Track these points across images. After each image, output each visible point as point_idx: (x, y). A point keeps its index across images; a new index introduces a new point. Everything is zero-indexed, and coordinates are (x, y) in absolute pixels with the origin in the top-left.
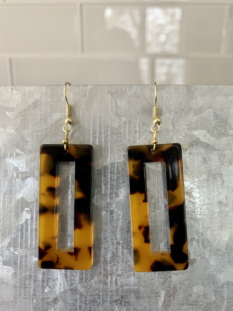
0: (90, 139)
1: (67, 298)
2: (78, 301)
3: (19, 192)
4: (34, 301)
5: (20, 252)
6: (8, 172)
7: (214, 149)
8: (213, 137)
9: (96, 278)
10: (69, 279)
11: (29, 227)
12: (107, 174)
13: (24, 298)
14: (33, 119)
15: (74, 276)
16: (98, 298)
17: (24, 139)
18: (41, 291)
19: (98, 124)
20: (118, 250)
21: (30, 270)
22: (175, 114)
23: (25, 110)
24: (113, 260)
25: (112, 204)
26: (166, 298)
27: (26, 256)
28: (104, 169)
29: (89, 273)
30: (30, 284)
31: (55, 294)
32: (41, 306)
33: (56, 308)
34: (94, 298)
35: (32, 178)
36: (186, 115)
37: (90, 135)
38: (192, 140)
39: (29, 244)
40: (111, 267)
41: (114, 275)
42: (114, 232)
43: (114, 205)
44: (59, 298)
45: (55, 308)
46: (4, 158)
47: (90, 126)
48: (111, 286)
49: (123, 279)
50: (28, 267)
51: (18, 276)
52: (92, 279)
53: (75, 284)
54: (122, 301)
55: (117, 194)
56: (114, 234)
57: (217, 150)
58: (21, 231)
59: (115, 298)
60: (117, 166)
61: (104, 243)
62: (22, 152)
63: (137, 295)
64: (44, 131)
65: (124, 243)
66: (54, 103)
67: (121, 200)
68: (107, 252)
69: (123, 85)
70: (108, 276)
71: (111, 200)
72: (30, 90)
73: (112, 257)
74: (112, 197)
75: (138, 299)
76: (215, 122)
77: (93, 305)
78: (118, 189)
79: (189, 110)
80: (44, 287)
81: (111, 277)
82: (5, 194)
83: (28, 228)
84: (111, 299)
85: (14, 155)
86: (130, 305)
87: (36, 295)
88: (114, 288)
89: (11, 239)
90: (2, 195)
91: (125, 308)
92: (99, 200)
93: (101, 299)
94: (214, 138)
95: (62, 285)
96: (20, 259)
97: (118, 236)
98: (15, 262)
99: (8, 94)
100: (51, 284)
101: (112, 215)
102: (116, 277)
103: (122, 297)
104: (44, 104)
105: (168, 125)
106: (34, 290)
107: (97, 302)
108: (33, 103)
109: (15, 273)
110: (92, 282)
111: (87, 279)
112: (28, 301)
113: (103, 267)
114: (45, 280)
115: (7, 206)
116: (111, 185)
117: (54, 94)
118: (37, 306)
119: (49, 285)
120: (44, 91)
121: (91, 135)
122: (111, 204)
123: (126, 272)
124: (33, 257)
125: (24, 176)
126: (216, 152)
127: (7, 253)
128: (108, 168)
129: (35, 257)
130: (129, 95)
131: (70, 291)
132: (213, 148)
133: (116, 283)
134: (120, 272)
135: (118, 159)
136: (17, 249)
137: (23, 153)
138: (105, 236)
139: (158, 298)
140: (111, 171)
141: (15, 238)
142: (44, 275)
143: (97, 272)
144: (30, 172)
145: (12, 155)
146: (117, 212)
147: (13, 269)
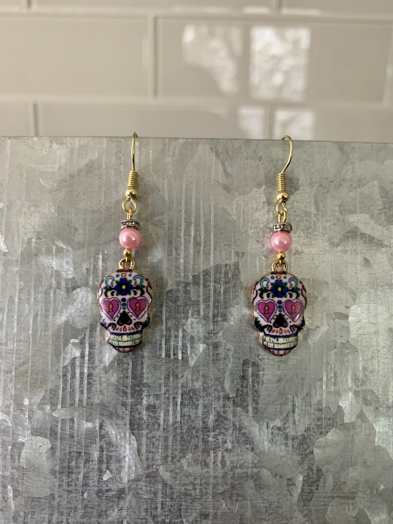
0: (181, 226)
1: (141, 489)
2: (160, 495)
3: (61, 313)
4: (85, 495)
5: (62, 414)
6: (42, 278)
7: (382, 244)
8: (380, 225)
9: (189, 456)
10: (144, 458)
11: (78, 371)
12: (208, 283)
13: (68, 491)
14: (86, 192)
15: (153, 452)
16: (193, 490)
17: (70, 225)
18: (96, 479)
19: (193, 202)
20: (227, 409)
21: (79, 443)
22: (320, 188)
23: (72, 176)
24: (217, 425)
25: (217, 332)
26: (304, 488)
27: (72, 420)
28: (204, 275)
29: (178, 448)
30: (78, 467)
31: (120, 483)
32: (96, 503)
33: (122, 507)
34: (185, 489)
35: (84, 289)
36: (337, 189)
37: (181, 220)
38: (347, 230)
39: (77, 400)
40: (215, 436)
41: (220, 451)
42: (220, 378)
43: (220, 334)
44: (126, 490)
45: (120, 506)
46: (36, 255)
47: (181, 205)
48: (214, 469)
49: (234, 456)
50: (76, 438)
51: (58, 454)
52: (184, 457)
53: (155, 467)
54: (232, 494)
55: (225, 315)
56: (220, 382)
57: (386, 246)
58: (65, 378)
59: (221, 489)
60: (225, 270)
61: (204, 397)
62: (67, 246)
63: (258, 483)
64: (105, 212)
65: (236, 397)
66: (122, 167)
67: (231, 326)
68: (208, 412)
69: (236, 139)
70: (209, 452)
71: (214, 325)
72: (82, 143)
73: (216, 421)
74: (217, 321)
75: (260, 490)
76: (382, 202)
77: (185, 501)
78: (226, 308)
79: (342, 182)
80: (102, 472)
81: (214, 453)
82: (36, 316)
83: (75, 372)
84: (215, 490)
85: (54, 251)
86: (246, 500)
87: (89, 486)
88: (220, 473)
89: (46, 390)
90: (32, 317)
91: (237, 506)
92: (194, 325)
93: (198, 491)
94: (380, 228)
95: (134, 469)
96: (61, 424)
97: (227, 385)
98: (53, 429)
99: (44, 150)
100: (113, 466)
101: (216, 350)
102: (222, 453)
103: (233, 487)
104: (104, 167)
105: (309, 205)
106: (84, 477)
107: (190, 495)
108: (87, 165)
109: (52, 448)
110: (182, 461)
111: (175, 458)
112: (74, 495)
113: (201, 438)
114: (103, 460)
115: (40, 336)
116: (216, 301)
117: (122, 152)
118: (90, 504)
119: (111, 468)
120: (104, 146)
121: (183, 219)
122: (215, 332)
123: (239, 446)
124: (84, 422)
125: (69, 286)
126: (384, 250)
127: (39, 414)
128: (210, 273)
129: (87, 421)
130: (246, 155)
131: (146, 477)
132: (380, 242)
133: (223, 463)
134: (229, 446)
135: (226, 259)
136: (57, 408)
137: (69, 248)
138: (205, 385)
139: (291, 486)
140: (215, 278)
141: (53, 389)
142: (103, 451)
143: (191, 445)
144: (81, 279)
145: (49, 252)
146: (225, 346)
147: (49, 441)
